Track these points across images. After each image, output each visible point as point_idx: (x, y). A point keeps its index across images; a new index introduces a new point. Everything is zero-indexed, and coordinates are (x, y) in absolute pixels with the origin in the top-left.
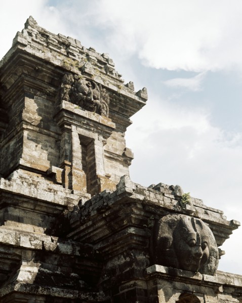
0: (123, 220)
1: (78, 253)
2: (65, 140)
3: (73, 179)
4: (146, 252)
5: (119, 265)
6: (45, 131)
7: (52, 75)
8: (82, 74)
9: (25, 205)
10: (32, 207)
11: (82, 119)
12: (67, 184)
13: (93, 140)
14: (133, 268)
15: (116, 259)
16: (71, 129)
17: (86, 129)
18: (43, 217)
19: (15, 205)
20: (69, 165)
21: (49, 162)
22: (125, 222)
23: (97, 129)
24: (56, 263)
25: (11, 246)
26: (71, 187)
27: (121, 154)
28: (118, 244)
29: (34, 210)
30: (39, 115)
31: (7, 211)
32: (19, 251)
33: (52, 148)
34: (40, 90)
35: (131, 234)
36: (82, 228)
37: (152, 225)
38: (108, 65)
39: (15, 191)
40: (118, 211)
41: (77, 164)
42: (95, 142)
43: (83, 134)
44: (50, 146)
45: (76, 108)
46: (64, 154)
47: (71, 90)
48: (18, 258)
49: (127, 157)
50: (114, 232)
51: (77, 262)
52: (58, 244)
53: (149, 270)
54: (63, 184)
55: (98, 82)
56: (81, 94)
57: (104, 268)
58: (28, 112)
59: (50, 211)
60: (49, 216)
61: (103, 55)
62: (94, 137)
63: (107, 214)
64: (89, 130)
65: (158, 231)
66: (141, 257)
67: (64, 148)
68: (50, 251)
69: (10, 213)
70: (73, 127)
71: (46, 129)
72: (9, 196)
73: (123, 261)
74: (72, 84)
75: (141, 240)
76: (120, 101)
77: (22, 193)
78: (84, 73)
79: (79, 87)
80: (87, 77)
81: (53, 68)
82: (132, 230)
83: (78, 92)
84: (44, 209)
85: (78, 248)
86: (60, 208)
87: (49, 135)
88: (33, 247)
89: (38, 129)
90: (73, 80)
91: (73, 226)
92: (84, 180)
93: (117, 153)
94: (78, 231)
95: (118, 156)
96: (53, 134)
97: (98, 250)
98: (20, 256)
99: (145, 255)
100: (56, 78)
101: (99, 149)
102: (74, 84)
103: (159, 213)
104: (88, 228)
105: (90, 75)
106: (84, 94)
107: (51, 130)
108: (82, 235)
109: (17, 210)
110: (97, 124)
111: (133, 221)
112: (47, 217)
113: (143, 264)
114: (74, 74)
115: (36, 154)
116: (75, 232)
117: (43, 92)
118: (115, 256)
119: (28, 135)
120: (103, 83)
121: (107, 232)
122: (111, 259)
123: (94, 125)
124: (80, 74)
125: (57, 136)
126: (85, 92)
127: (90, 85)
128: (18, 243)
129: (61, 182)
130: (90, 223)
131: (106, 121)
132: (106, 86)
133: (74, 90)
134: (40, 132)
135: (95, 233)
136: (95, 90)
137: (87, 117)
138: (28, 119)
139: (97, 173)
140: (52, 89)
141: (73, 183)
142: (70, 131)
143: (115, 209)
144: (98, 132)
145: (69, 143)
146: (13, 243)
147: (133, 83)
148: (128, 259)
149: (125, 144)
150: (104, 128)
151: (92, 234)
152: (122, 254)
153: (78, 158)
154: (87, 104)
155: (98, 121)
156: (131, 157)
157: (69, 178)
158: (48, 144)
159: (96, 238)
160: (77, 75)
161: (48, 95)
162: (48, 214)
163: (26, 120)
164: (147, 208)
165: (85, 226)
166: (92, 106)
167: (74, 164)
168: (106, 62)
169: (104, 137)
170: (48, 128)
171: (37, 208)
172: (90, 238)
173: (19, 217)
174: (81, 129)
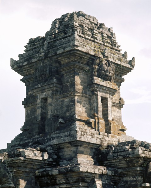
0: (135, 164)
1: (113, 174)
2: (94, 100)
3: (100, 125)
4: (142, 176)
5: (130, 181)
6: (84, 95)
7: (88, 59)
8: (104, 57)
9: (85, 145)
10: (87, 146)
11: (103, 87)
12: (97, 128)
13: (107, 98)
14: (137, 184)
15: (129, 177)
16: (97, 94)
17: (104, 92)
18: (91, 150)
19: (81, 146)
20: (97, 116)
21: (86, 113)
22: (135, 165)
23: (109, 91)
24: (106, 178)
25: (93, 173)
26: (98, 130)
27: (118, 103)
28: (130, 172)
29: (87, 147)
30: (81, 85)
31: (78, 148)
32: (94, 174)
33: (87, 105)
34: (82, 69)
35: (138, 170)
36: (113, 161)
37: (146, 166)
38: (113, 38)
39: (82, 140)
40: (133, 160)
41: (100, 115)
42: (108, 100)
43: (103, 96)
44: (86, 104)
45: (100, 81)
46: (94, 109)
47: (98, 68)
48: (93, 177)
49: (121, 104)
50: (129, 167)
51: (112, 178)
52: (107, 171)
53: (143, 185)
54: (95, 128)
55: (111, 61)
56: (103, 71)
57: (122, 179)
58: (77, 86)
59: (94, 147)
60: (93, 149)
61: (109, 29)
62: (107, 97)
63: (127, 160)
64: (105, 93)
65: (148, 169)
66: (140, 178)
67: (94, 105)
68: (105, 174)
69: (79, 149)
70: (99, 92)
71: (85, 94)
72: (80, 142)
73: (132, 179)
74: (99, 65)
75: (141, 172)
76: (120, 69)
77: (85, 141)
78: (104, 56)
79: (102, 67)
80: (106, 59)
81: (89, 56)
82: (138, 169)
83: (102, 70)
84: (92, 147)
85: (113, 172)
86: (98, 146)
87: (86, 97)
88: (99, 173)
89: (81, 94)
90: (99, 62)
91: (109, 160)
92: (104, 125)
93: (117, 102)
94: (110, 162)
95: (117, 104)
96: (88, 96)
97: (120, 172)
98: (94, 177)
99: (142, 178)
100: (90, 61)
101: (110, 104)
102: (100, 65)
103: (149, 160)
104: (116, 162)
105: (107, 57)
106: (105, 71)
107: (87, 94)
108: (112, 164)
109: (81, 148)
110: (109, 89)
111: (139, 165)
112: (92, 150)
113: (140, 181)
114: (99, 58)
115: (80, 109)
116: (109, 162)
117: (83, 70)
118: (128, 176)
119: (77, 99)
120: (113, 61)
121: (126, 166)
122: (126, 177)
123: (108, 90)
124: (103, 58)
125: (89, 97)
126: (105, 70)
127: (107, 64)
128: (95, 172)
129: (94, 127)
130: (118, 160)
131: (114, 86)
132: (115, 62)
133: (100, 69)
134: (82, 96)
135: (119, 165)
136: (110, 67)
137: (106, 86)
138: (78, 90)
139: (109, 118)
140: (88, 68)
141: (100, 128)
142: (97, 95)
143: (132, 159)
144: (110, 93)
145: (96, 102)
146: (93, 172)
147: (127, 52)
148: (135, 179)
149: (120, 94)
150: (113, 90)
151: (118, 165)
152: (132, 176)
153: (100, 111)
154: (105, 78)
155: (110, 87)
156: (123, 104)
157: (98, 125)
158: (86, 102)
159: (119, 167)
160: (101, 58)
161: (85, 71)
162: (93, 148)
163: (77, 91)
164: (145, 159)
165: (115, 161)
166: (108, 78)
167: (99, 115)
168: (112, 36)
169: (112, 96)
170: (86, 93)
171: (89, 146)
172: (116, 166)
173: (82, 151)
174: (102, 93)
